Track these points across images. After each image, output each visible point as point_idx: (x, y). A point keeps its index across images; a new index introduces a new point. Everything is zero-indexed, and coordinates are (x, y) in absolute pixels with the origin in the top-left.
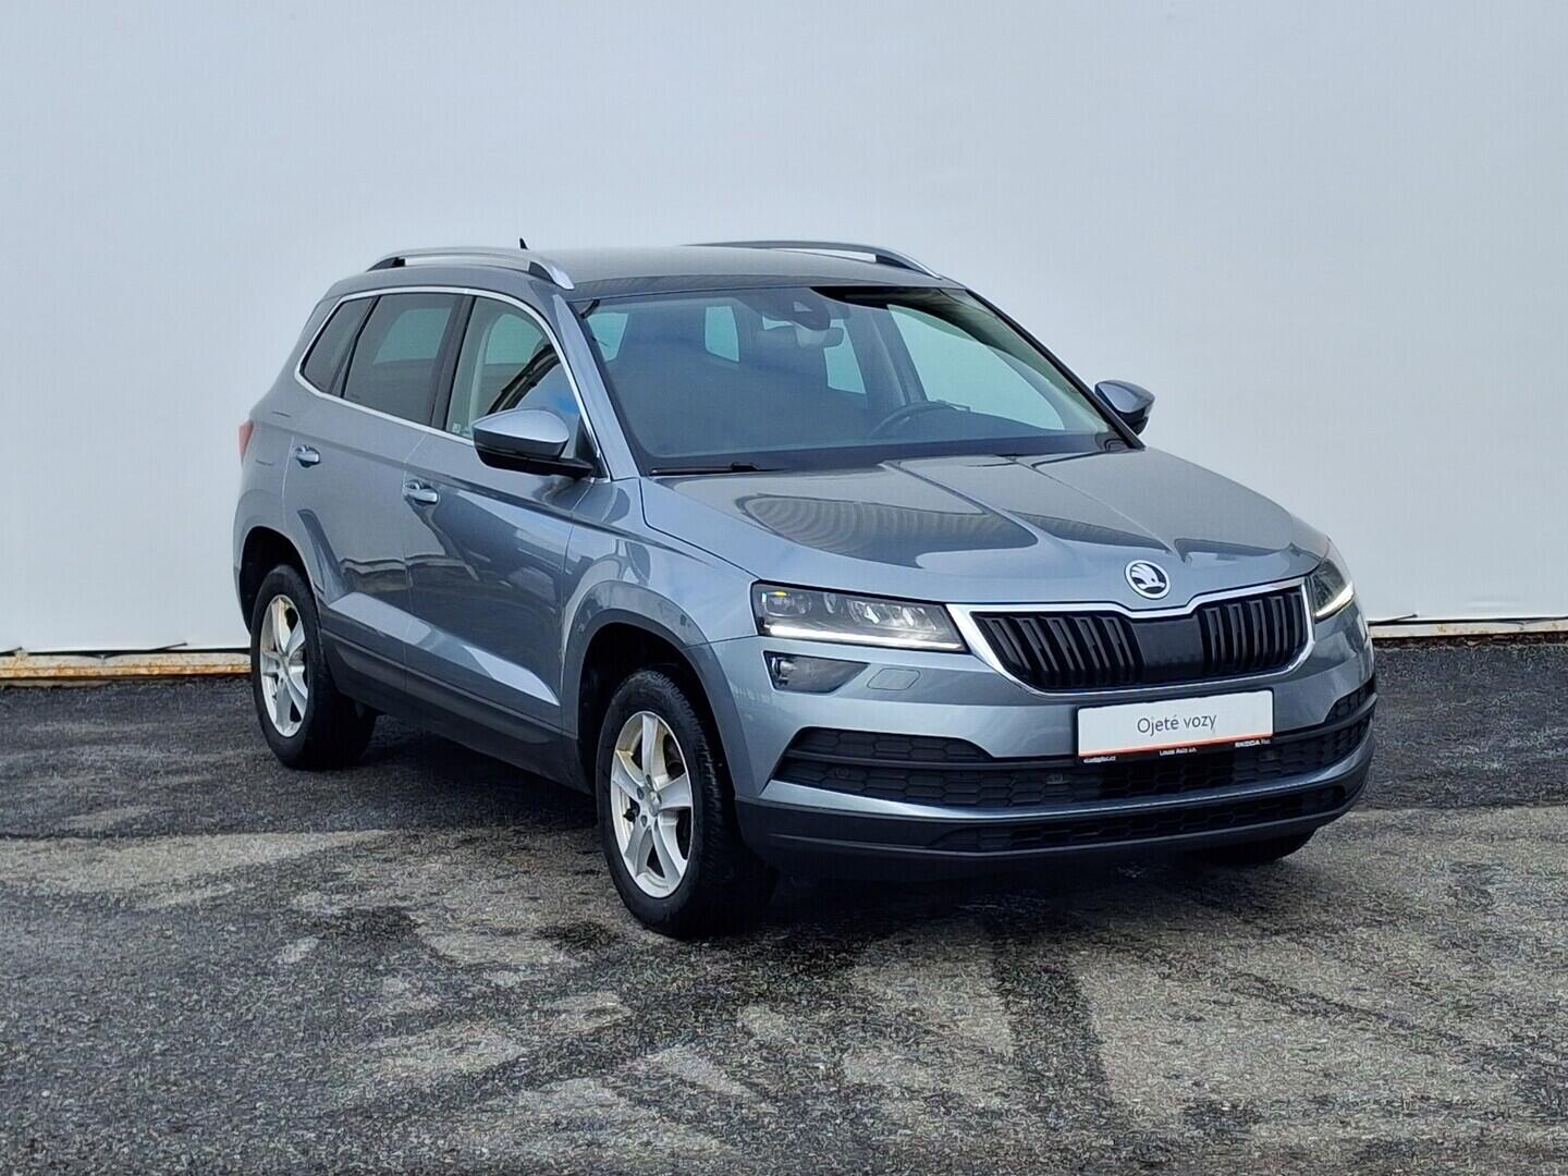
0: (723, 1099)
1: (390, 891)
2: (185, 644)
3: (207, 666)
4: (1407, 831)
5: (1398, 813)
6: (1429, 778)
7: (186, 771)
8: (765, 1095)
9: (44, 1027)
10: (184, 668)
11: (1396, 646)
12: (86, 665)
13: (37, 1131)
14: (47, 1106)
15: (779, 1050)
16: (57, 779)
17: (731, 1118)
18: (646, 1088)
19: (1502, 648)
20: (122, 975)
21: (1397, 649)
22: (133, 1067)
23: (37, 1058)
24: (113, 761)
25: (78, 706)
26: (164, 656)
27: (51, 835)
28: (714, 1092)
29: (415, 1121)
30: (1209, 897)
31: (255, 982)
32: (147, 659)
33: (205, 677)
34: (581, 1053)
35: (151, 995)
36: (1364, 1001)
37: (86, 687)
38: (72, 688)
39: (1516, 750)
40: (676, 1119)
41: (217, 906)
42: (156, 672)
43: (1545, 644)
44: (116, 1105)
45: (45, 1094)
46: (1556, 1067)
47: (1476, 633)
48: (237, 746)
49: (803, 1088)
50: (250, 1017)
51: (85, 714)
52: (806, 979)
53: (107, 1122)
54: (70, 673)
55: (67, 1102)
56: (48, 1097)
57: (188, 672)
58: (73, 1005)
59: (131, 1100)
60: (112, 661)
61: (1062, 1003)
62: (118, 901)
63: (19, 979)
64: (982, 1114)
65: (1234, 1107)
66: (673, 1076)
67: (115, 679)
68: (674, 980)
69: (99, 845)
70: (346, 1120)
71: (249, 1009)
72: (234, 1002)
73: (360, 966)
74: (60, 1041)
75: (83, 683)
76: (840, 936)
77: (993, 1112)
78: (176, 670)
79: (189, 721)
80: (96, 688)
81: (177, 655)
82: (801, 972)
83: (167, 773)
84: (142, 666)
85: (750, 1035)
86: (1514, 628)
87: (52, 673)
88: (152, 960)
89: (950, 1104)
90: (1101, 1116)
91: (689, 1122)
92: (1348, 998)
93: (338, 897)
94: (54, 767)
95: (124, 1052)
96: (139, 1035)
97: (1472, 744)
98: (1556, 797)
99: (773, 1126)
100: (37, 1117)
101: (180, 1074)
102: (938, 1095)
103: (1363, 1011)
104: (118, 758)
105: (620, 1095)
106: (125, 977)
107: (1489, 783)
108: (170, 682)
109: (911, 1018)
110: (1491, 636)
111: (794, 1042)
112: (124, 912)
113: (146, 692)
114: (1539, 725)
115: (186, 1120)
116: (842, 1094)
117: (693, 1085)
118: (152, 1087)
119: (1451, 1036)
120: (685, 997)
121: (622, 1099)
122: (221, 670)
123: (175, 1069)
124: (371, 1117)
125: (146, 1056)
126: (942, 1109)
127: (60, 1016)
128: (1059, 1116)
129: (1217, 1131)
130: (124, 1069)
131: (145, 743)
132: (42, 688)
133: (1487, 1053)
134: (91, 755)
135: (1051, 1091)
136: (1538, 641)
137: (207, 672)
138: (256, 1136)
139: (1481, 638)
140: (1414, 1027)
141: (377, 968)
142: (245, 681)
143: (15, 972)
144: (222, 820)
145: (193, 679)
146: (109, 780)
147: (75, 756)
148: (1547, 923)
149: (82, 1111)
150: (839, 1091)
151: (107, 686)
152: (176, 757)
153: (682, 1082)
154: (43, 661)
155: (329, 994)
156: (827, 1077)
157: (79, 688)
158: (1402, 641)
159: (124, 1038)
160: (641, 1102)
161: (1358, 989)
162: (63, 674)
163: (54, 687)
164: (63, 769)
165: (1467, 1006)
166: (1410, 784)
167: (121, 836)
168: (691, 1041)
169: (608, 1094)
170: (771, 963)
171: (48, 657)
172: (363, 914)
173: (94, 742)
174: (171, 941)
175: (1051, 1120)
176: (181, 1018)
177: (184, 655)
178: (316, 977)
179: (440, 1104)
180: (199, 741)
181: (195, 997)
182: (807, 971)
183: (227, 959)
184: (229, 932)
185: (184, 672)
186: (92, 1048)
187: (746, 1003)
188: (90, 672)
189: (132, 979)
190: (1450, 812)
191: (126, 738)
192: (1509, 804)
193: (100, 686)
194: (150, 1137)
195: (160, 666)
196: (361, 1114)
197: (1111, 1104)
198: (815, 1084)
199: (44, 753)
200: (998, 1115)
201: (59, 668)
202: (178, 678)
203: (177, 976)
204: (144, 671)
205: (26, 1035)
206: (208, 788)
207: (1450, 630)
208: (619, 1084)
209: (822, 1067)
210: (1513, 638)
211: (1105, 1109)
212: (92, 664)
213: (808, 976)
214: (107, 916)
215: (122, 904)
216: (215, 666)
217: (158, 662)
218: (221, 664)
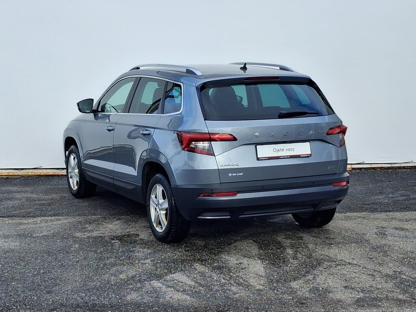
0: (190, 286)
1: (99, 232)
2: (41, 167)
3: (47, 173)
4: (364, 218)
5: (362, 213)
6: (369, 204)
7: (43, 200)
8: (201, 285)
9: (11, 266)
10: (41, 173)
11: (359, 170)
12: (15, 172)
13: (11, 293)
14: (13, 287)
15: (204, 273)
16: (9, 202)
17: (192, 291)
18: (170, 283)
19: (386, 171)
20: (31, 253)
21: (359, 171)
22: (35, 277)
23: (10, 274)
24: (24, 197)
25: (13, 183)
26: (36, 170)
27: (9, 217)
28: (187, 284)
29: (110, 291)
30: (313, 235)
31: (66, 255)
32: (31, 171)
33: (46, 176)
34: (152, 274)
35: (39, 258)
36: (355, 262)
37: (15, 178)
38: (11, 178)
39: (391, 197)
40: (178, 291)
41: (54, 236)
42: (34, 174)
43: (398, 170)
44: (32, 286)
45: (13, 283)
46: (405, 279)
47: (380, 167)
48: (56, 194)
49: (211, 283)
50: (65, 264)
51: (15, 185)
52: (210, 255)
53: (30, 291)
54: (11, 174)
55: (19, 286)
56: (14, 284)
57: (42, 174)
58: (18, 261)
59: (36, 285)
60: (22, 171)
61: (277, 262)
62: (28, 234)
63: (4, 254)
64: (258, 290)
65: (323, 289)
66: (177, 280)
67: (22, 176)
68: (175, 255)
69: (22, 219)
70: (92, 291)
71: (65, 262)
72: (61, 260)
73: (93, 251)
74: (16, 270)
75: (14, 177)
76: (218, 244)
77: (260, 290)
78: (39, 174)
79: (43, 187)
80: (18, 178)
81: (39, 170)
82: (208, 254)
83: (38, 200)
84: (30, 172)
85: (196, 270)
86: (390, 166)
87: (6, 174)
88: (38, 249)
89: (249, 288)
90: (288, 291)
91: (181, 292)
92: (351, 261)
93: (86, 233)
94: (8, 199)
95: (33, 273)
96: (36, 268)
97: (380, 196)
98: (402, 210)
99: (204, 293)
100: (11, 289)
101: (48, 279)
102: (246, 285)
103: (355, 264)
104: (25, 196)
105: (163, 285)
106: (32, 254)
107: (385, 206)
108: (37, 177)
109: (238, 266)
110: (384, 167)
111: (207, 271)
112: (30, 237)
113: (31, 179)
114: (397, 191)
115: (50, 290)
116: (221, 285)
117: (182, 283)
118: (41, 282)
119: (378, 271)
120: (179, 260)
121: (164, 286)
122: (51, 174)
123: (46, 277)
124: (99, 290)
125: (39, 274)
126: (247, 289)
127: (15, 263)
128: (277, 291)
129: (319, 295)
130: (33, 277)
131: (32, 193)
132: (3, 178)
133: (387, 276)
134: (18, 196)
135: (275, 284)
136: (396, 169)
137: (47, 174)
138: (69, 295)
139: (381, 168)
140: (368, 268)
141: (97, 252)
142: (57, 177)
143: (3, 252)
144: (54, 213)
145: (43, 176)
146: (23, 202)
147: (14, 196)
148: (401, 242)
149: (23, 288)
150: (220, 284)
151: (21, 178)
152: (40, 196)
153: (179, 282)
154: (4, 171)
155: (85, 258)
156: (217, 281)
157: (13, 178)
158: (361, 169)
159: (33, 269)
160: (169, 287)
161: (353, 259)
162: (9, 174)
163: (7, 178)
164: (11, 199)
165: (382, 263)
166: (365, 206)
167: (28, 217)
168: (181, 271)
169: (160, 284)
170: (200, 251)
171: (5, 170)
172: (93, 238)
173: (18, 192)
174: (43, 244)
175: (275, 292)
176: (47, 264)
177: (41, 170)
178: (82, 254)
179: (116, 287)
180: (46, 192)
181: (50, 259)
182: (210, 253)
183: (58, 249)
184: (58, 242)
185: (41, 174)
186: (24, 272)
187: (194, 261)
188: (16, 174)
189: (33, 254)
190: (375, 213)
191: (26, 192)
192: (390, 211)
193: (19, 178)
194: (41, 295)
195: (35, 173)
196: (96, 289)
197: (291, 288)
198: (214, 282)
199: (5, 195)
200: (261, 290)
201: (8, 173)
202: (40, 176)
203: (45, 253)
204: (30, 174)
205: (7, 268)
206: (49, 205)
207: (373, 166)
208: (163, 282)
209: (215, 278)
210: (389, 168)
211: (289, 289)
212: (17, 172)
213: (210, 254)
214: (26, 238)
215: (29, 235)
216: (49, 173)
217: (34, 172)
218: (51, 172)
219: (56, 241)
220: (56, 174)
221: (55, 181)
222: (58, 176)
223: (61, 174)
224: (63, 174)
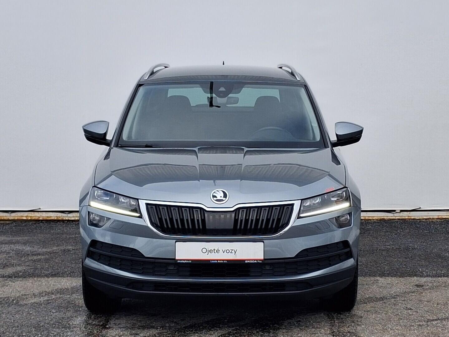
2: (40, 209)
3: (48, 217)
7: (39, 254)
10: (39, 217)
12: (4, 216)
20: (14, 327)
24: (13, 250)
25: (1, 230)
26: (32, 213)
31: (62, 330)
32: (26, 214)
33: (47, 221)
35: (24, 334)
37: (4, 223)
41: (49, 303)
42: (30, 218)
48: (58, 246)
51: (3, 233)
60: (13, 214)
62: (13, 300)
67: (14, 221)
69: (7, 280)
73: (100, 326)
78: (36, 218)
79: (41, 237)
80: (7, 224)
81: (37, 213)
82: (260, 331)
83: (33, 255)
84: (24, 216)
88: (25, 322)
104: (15, 249)
106: (14, 328)
108: (34, 222)
112: (15, 304)
113: (26, 226)
122: (53, 218)
131: (25, 244)
134: (5, 248)
137: (48, 219)
141: (106, 326)
142: (61, 223)
144: (52, 272)
145: (43, 222)
146: (11, 257)
151: (11, 223)
152: (36, 249)
157: (1, 224)
167: (15, 277)
170: (249, 328)
173: (6, 243)
174: (32, 315)
177: (39, 213)
180: (44, 243)
183: (52, 322)
184: (53, 312)
185: (40, 219)
188: (5, 218)
189: (17, 328)
191: (18, 242)
193: (9, 223)
195: (31, 217)
202: (37, 221)
203: (34, 328)
204: (25, 218)
206: (47, 260)
212: (7, 215)
213: (263, 333)
214: (9, 306)
215: (14, 302)
216: (51, 217)
217: (30, 215)
218: (53, 216)
219: (50, 312)
220: (61, 219)
221: (59, 229)
222: (63, 221)
223: (67, 219)
224: (70, 219)
